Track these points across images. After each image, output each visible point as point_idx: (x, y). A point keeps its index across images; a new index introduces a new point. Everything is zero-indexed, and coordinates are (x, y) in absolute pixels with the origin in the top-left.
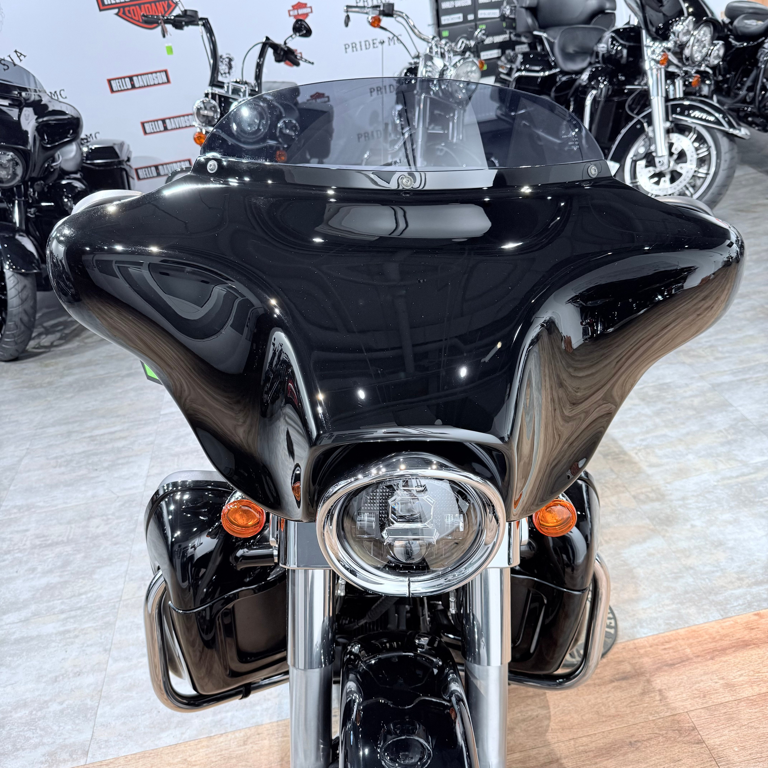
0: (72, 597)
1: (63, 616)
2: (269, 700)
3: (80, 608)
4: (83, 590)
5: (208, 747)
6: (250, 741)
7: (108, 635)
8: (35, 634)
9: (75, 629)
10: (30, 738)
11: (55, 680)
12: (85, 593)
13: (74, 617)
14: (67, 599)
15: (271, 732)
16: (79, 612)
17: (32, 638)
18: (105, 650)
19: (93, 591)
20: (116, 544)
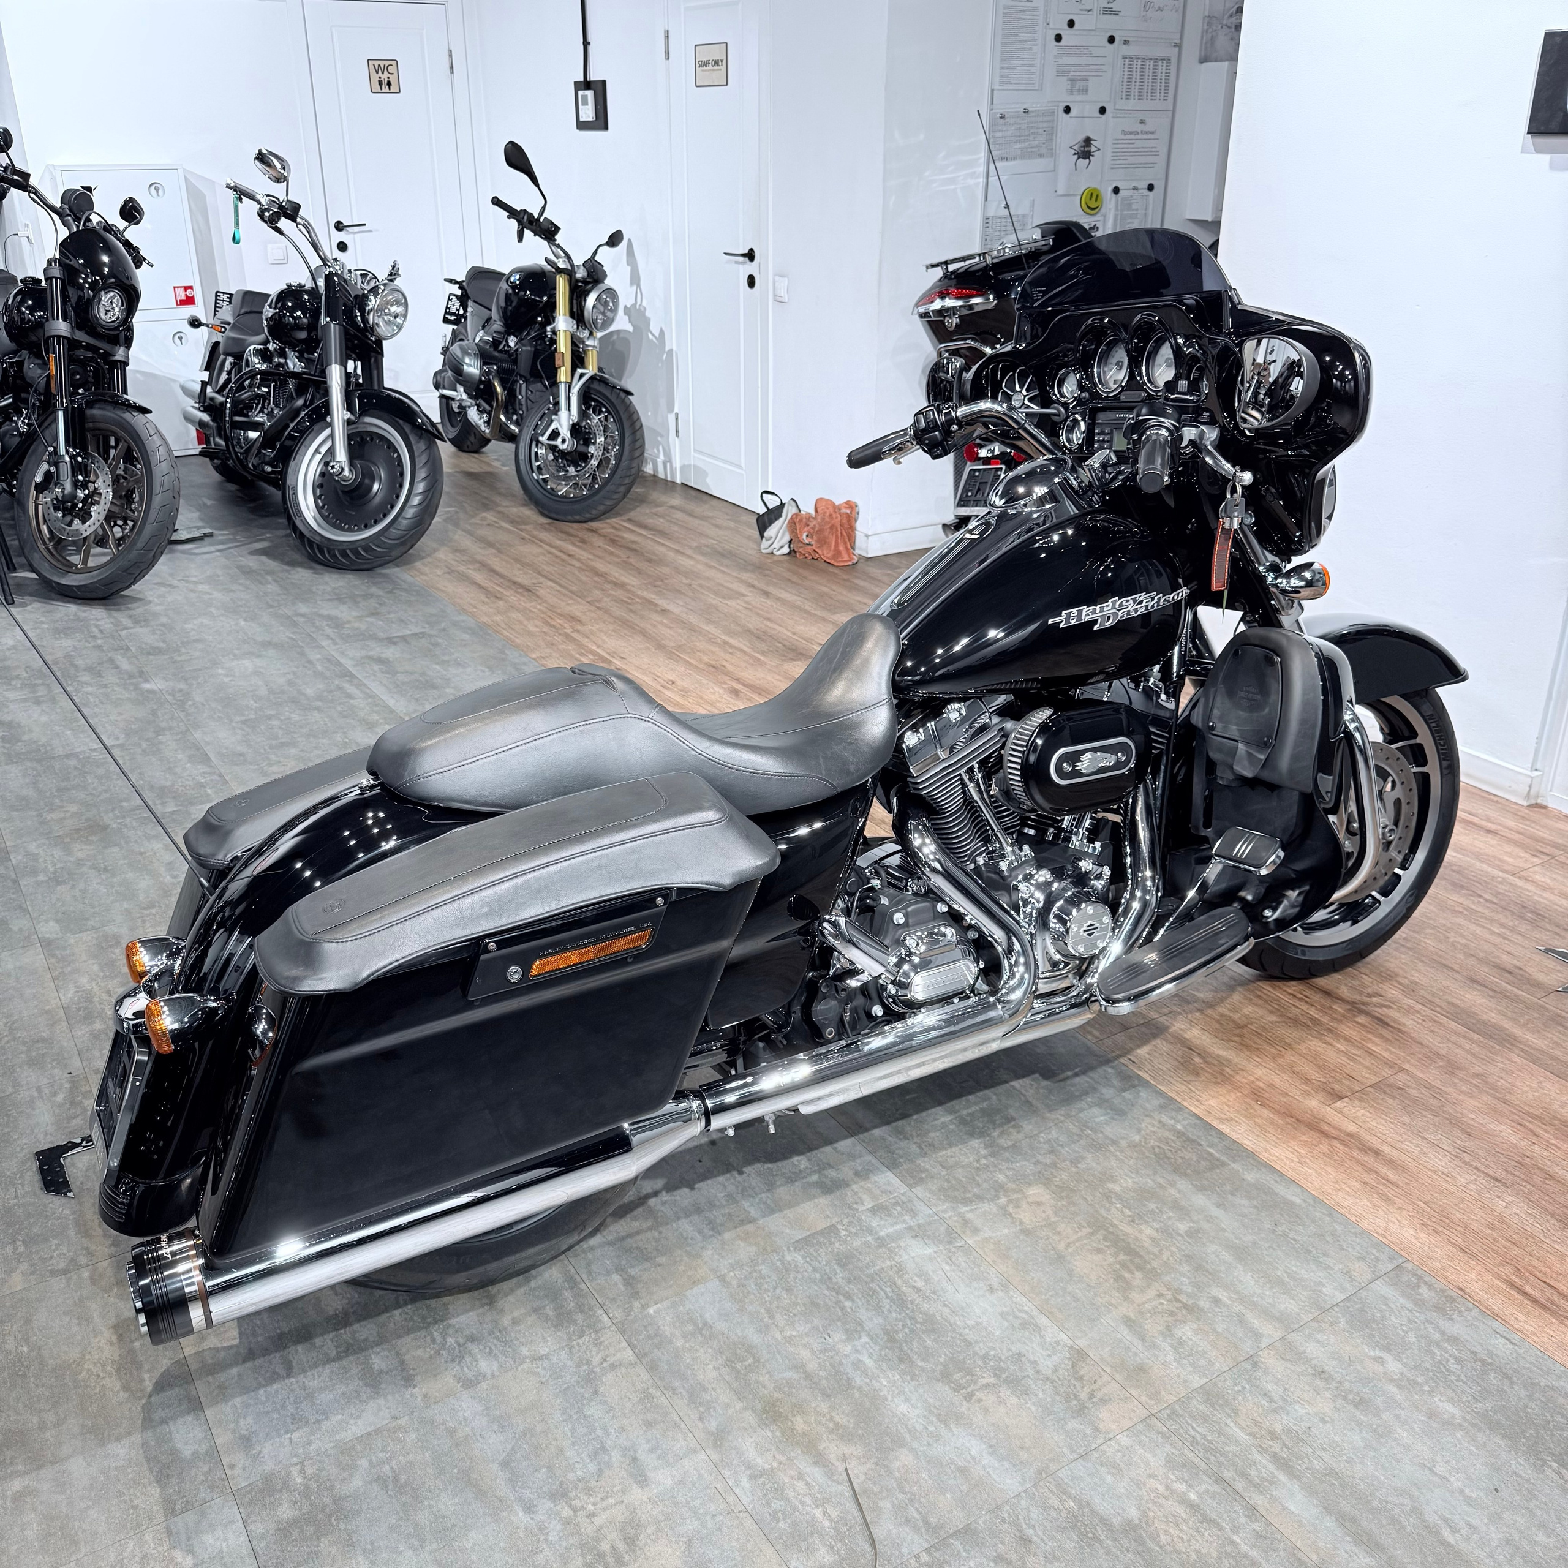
0: (1210, 1521)
1: (1260, 1501)
3: (1220, 1480)
4: (1181, 1511)
7: (1229, 1383)
8: (1329, 1523)
9: (1263, 1450)
10: (1456, 1359)
11: (1361, 1403)
12: (1184, 1501)
13: (1243, 1474)
14: (1221, 1529)
16: (1228, 1474)
17: (1343, 1519)
18: (1255, 1365)
19: (1167, 1487)
20: (1025, 1541)
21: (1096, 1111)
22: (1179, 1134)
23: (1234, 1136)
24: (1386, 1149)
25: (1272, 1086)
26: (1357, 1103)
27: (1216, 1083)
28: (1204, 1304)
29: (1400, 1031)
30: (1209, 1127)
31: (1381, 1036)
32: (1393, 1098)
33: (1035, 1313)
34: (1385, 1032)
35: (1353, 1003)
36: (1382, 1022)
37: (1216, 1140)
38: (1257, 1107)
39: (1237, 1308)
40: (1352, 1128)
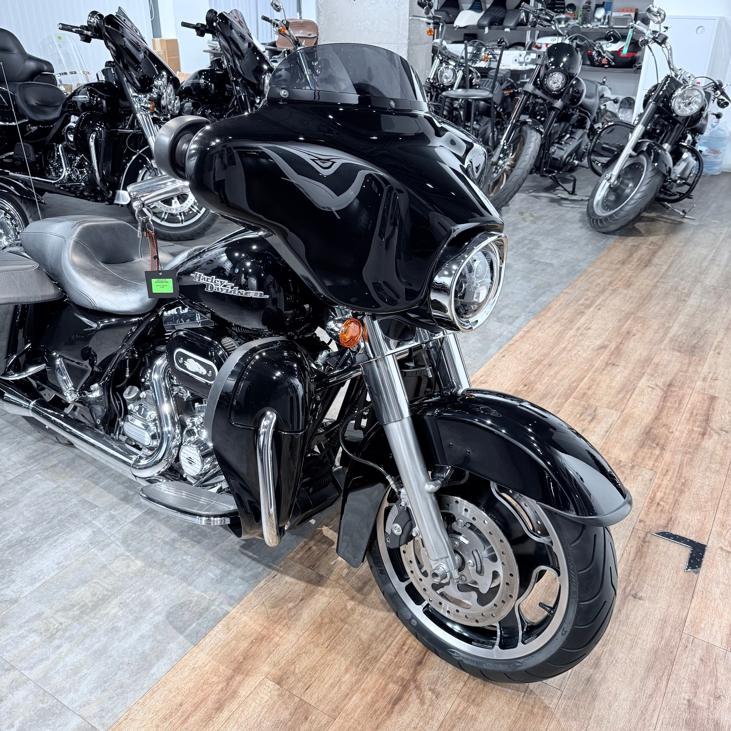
2: (216, 599)
5: (202, 650)
6: (231, 626)
15: (241, 611)
21: (218, 572)
22: (207, 609)
23: (212, 633)
24: (225, 714)
25: (277, 645)
26: (277, 693)
27: (268, 618)
28: (56, 642)
29: (390, 713)
30: (218, 621)
31: (374, 702)
32: (292, 715)
33: (43, 581)
34: (381, 704)
35: (414, 678)
36: (396, 701)
37: (205, 626)
38: (249, 640)
39: (53, 657)
40: (243, 692)
